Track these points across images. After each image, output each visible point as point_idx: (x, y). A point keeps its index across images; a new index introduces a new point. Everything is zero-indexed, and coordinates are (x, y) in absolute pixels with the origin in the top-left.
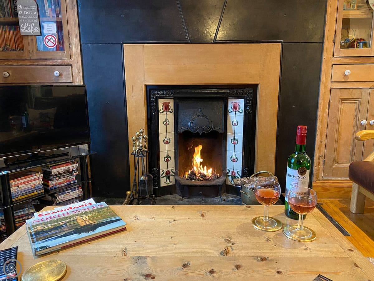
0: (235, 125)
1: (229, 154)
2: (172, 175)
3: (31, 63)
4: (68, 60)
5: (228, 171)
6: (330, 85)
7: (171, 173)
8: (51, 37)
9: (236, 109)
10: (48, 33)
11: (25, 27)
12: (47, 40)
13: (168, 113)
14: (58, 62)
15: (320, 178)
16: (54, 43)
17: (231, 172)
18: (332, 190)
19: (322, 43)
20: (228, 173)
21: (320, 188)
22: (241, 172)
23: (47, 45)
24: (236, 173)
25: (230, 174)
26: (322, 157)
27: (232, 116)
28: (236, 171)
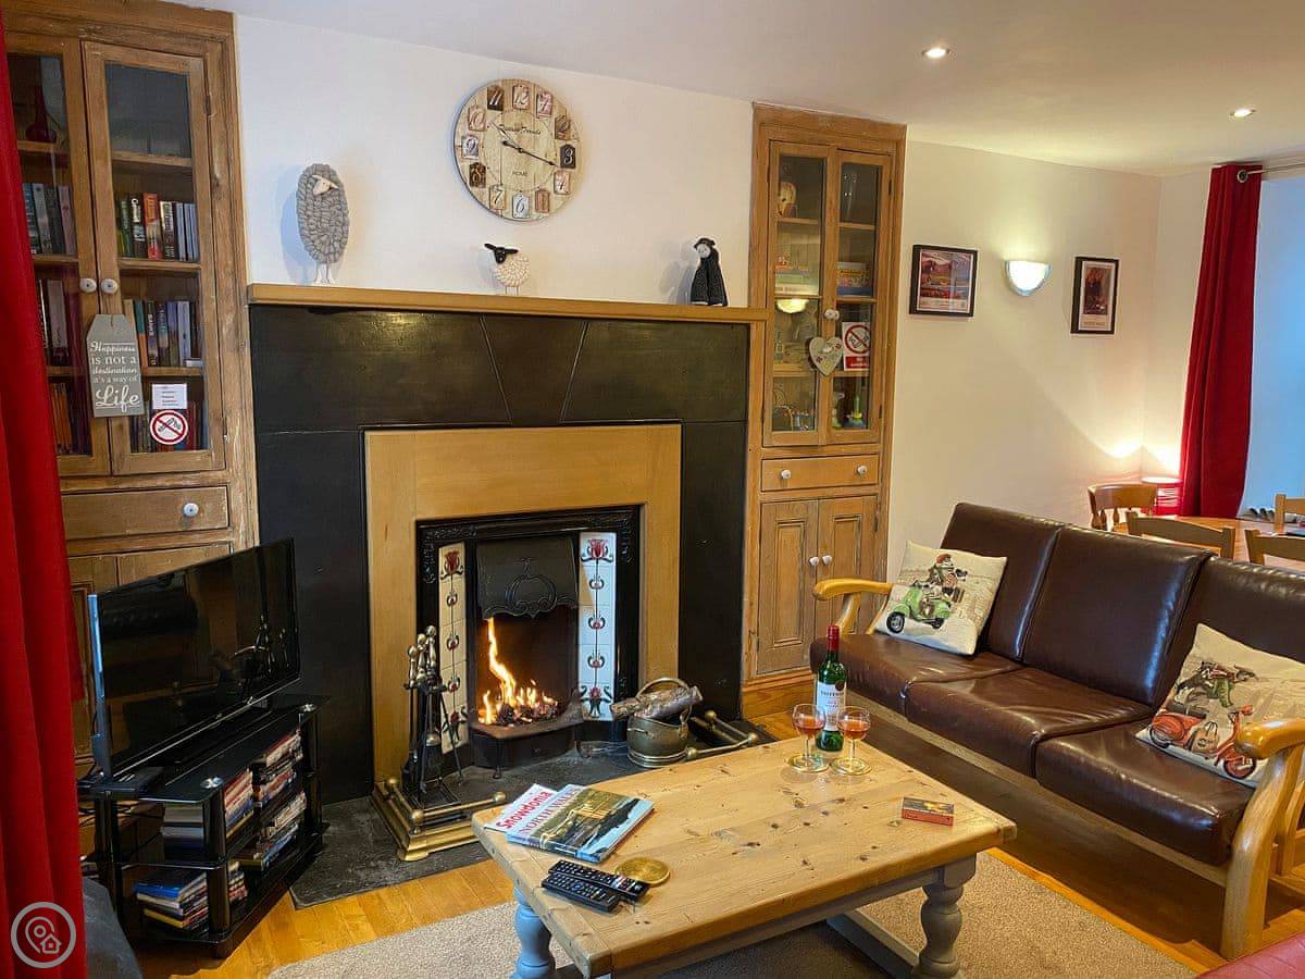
0: (597, 588)
1: (584, 653)
2: (463, 722)
3: (109, 484)
4: (219, 474)
5: (581, 690)
6: (761, 497)
7: (462, 718)
8: (170, 417)
9: (597, 554)
10: (164, 407)
11: (106, 397)
12: (158, 425)
13: (455, 576)
14: (190, 479)
15: (754, 675)
16: (180, 431)
17: (589, 691)
18: (774, 695)
19: (745, 421)
20: (583, 694)
21: (755, 695)
22: (612, 686)
23: (156, 435)
24: (602, 692)
25: (587, 696)
26: (754, 633)
27: (589, 569)
28: (601, 687)
